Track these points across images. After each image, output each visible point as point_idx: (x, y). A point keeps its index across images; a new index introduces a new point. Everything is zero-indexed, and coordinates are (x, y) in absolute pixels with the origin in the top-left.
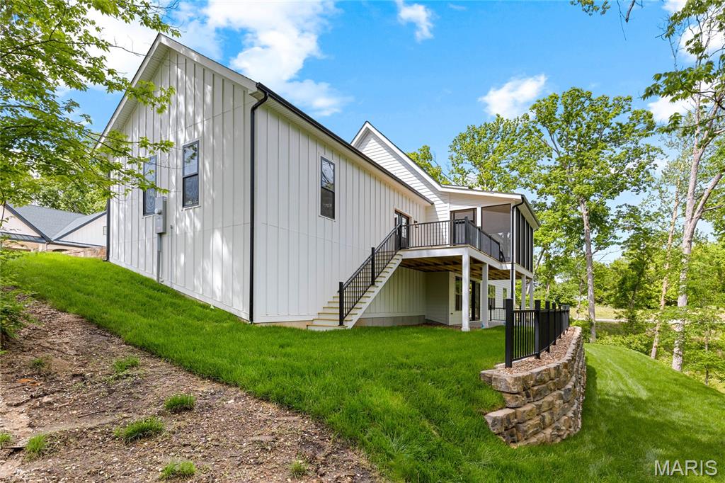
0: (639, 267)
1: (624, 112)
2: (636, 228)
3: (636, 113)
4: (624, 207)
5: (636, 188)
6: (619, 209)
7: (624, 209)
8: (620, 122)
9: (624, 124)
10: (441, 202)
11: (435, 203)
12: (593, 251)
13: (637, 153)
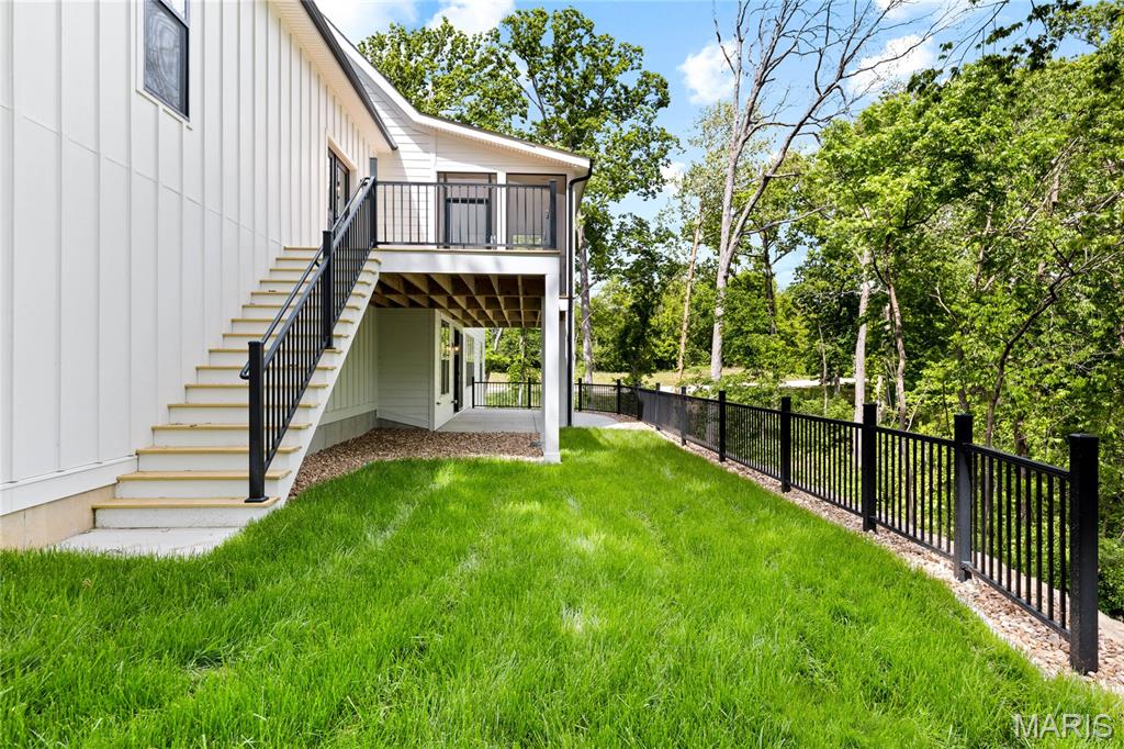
0: (644, 309)
1: (632, 69)
2: (645, 251)
3: (645, 75)
4: (629, 217)
5: (644, 190)
6: (622, 220)
7: (629, 221)
8: (625, 84)
9: (630, 89)
10: (416, 148)
11: (400, 149)
12: (590, 282)
13: (646, 137)
